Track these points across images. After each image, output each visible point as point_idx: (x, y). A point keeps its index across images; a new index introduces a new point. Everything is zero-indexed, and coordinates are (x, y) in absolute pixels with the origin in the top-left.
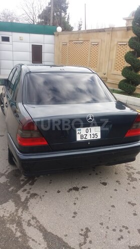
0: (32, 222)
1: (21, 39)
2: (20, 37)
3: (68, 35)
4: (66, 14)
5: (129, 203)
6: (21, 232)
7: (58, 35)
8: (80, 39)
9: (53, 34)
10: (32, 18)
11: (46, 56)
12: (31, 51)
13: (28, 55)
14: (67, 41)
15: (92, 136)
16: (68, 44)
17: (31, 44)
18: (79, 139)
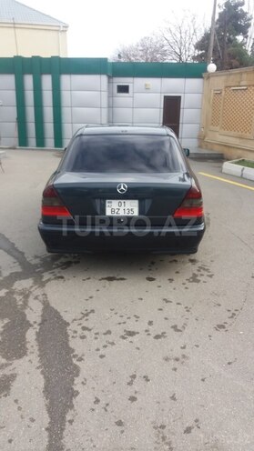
0: (41, 298)
1: (147, 89)
2: (146, 85)
3: (224, 78)
4: (246, 37)
5: (164, 300)
6: (24, 302)
7: (209, 78)
8: (242, 83)
9: (201, 77)
10: (178, 51)
11: (187, 114)
12: (162, 106)
13: (157, 113)
14: (222, 87)
15: (127, 211)
16: (223, 92)
17: (163, 95)
18: (108, 213)
